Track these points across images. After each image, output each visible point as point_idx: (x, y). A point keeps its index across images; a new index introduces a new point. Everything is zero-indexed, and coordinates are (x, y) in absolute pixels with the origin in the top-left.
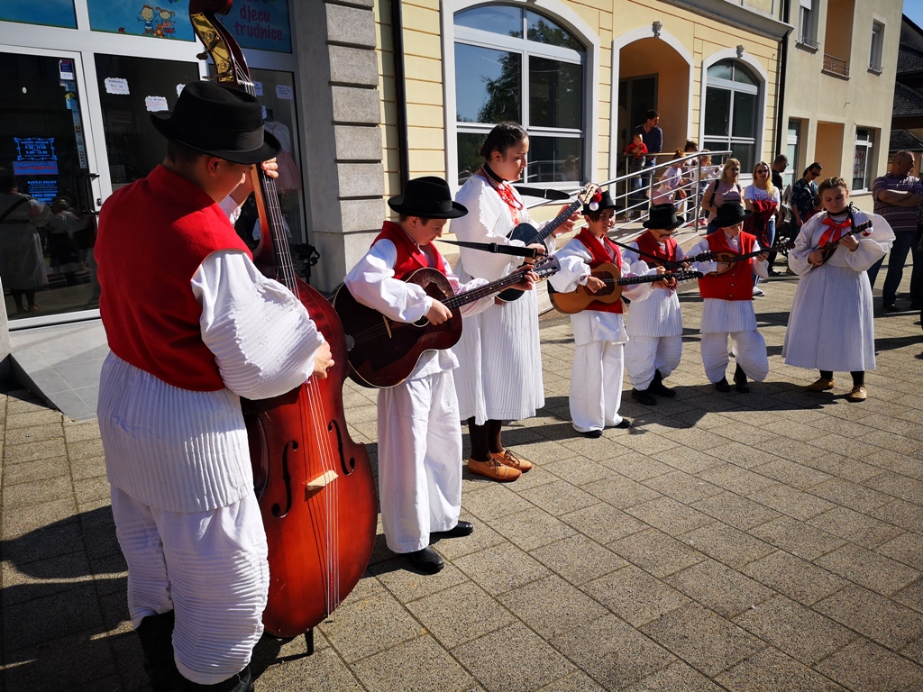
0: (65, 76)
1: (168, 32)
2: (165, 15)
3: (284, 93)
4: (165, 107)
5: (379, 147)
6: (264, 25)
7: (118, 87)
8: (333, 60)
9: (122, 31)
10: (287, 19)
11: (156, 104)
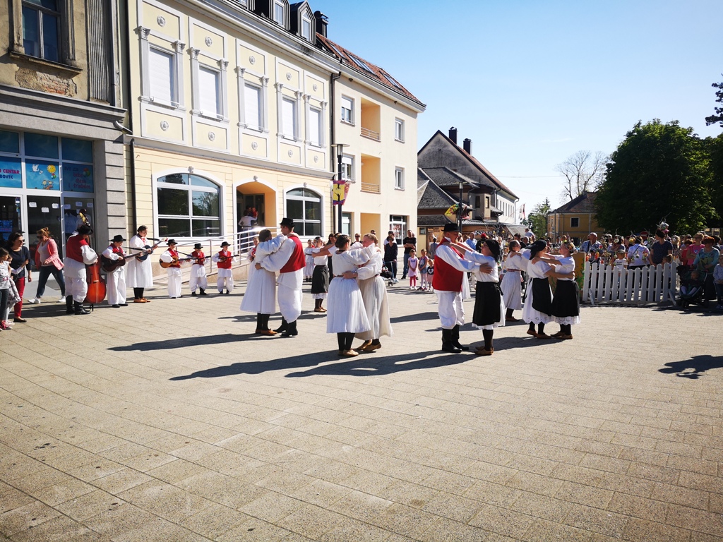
0: (17, 202)
1: (51, 188)
2: (50, 183)
3: (90, 205)
4: (48, 211)
5: (125, 224)
6: (84, 184)
7: (33, 205)
8: (108, 196)
9: (36, 188)
10: (93, 182)
11: (45, 210)
